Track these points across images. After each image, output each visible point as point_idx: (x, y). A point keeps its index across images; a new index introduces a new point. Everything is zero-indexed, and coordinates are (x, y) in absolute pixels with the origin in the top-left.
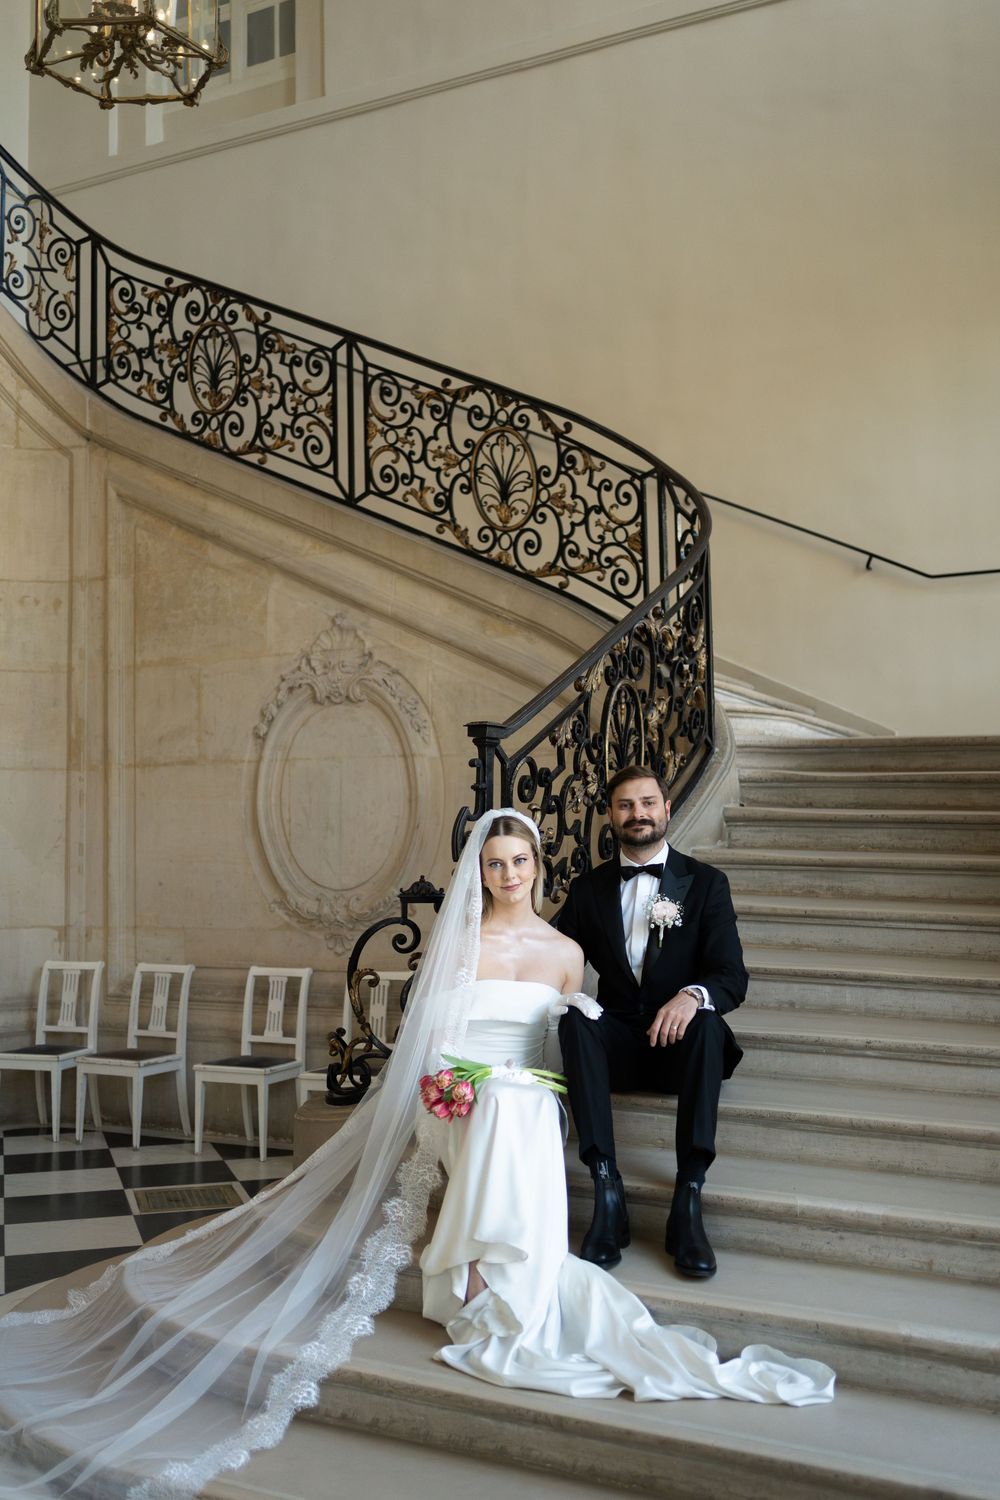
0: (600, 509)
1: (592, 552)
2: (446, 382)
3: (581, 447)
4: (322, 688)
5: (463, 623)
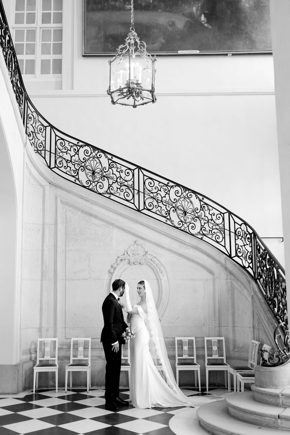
0: (212, 220)
1: (210, 230)
2: (168, 183)
3: (206, 204)
4: (132, 260)
5: (175, 246)
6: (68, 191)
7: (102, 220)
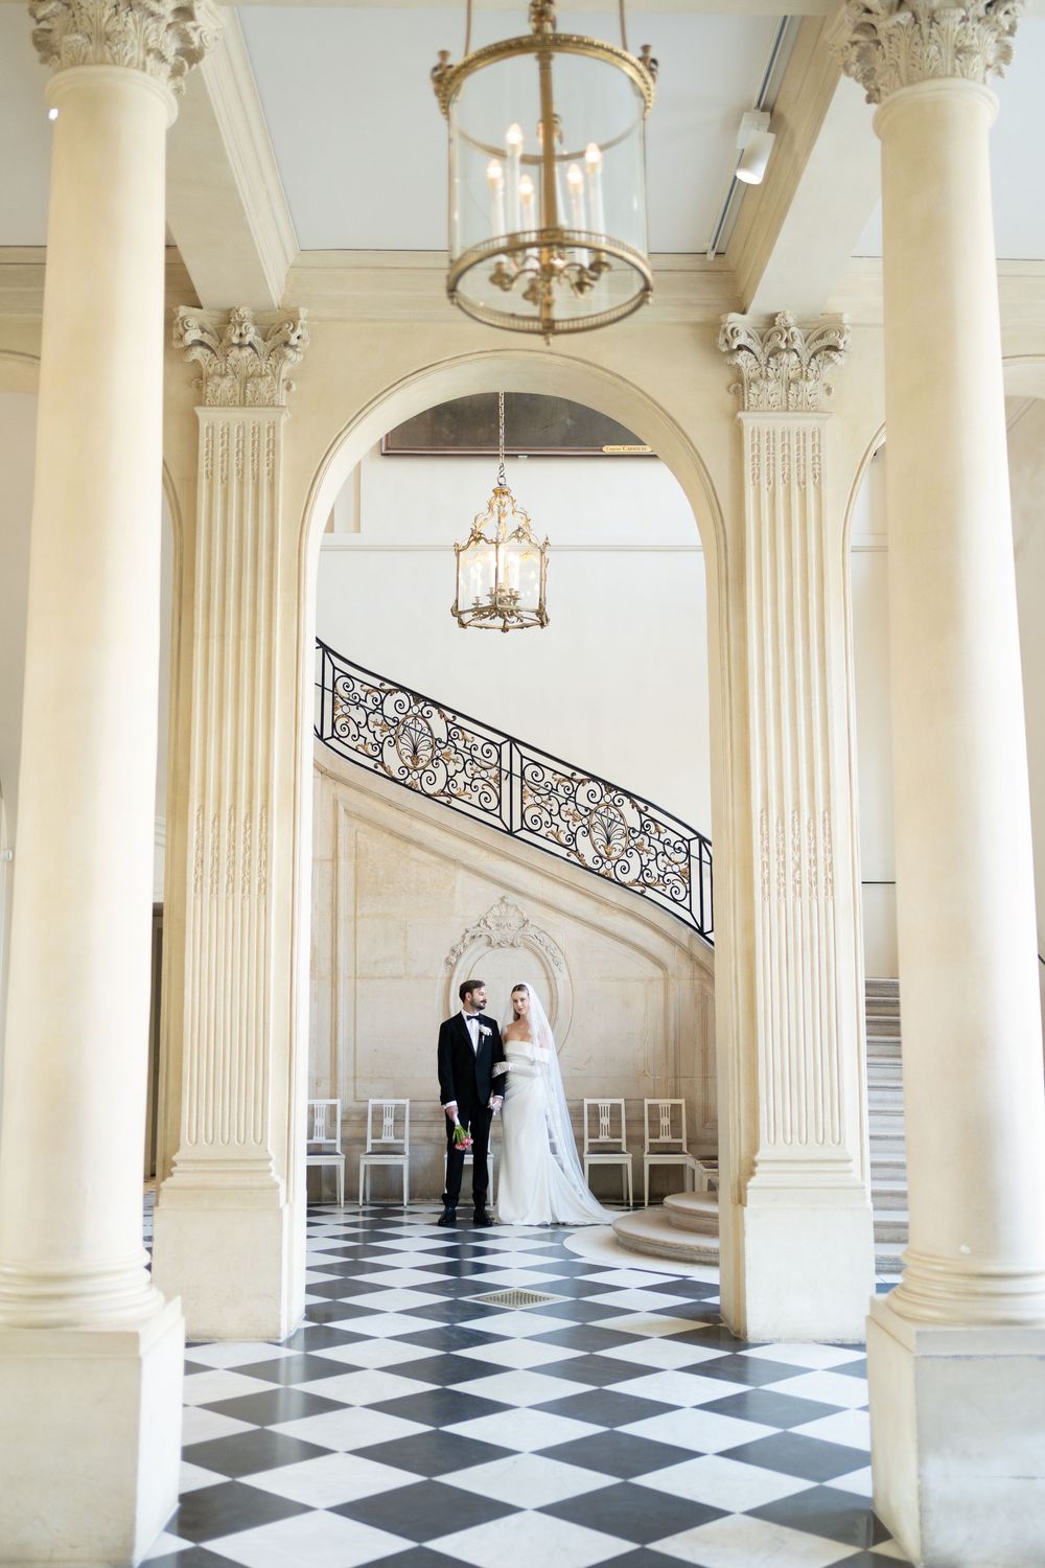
0: (664, 853)
1: (659, 876)
2: (573, 774)
3: (653, 820)
4: (496, 937)
5: (586, 908)
6: (361, 790)
7: (434, 852)
